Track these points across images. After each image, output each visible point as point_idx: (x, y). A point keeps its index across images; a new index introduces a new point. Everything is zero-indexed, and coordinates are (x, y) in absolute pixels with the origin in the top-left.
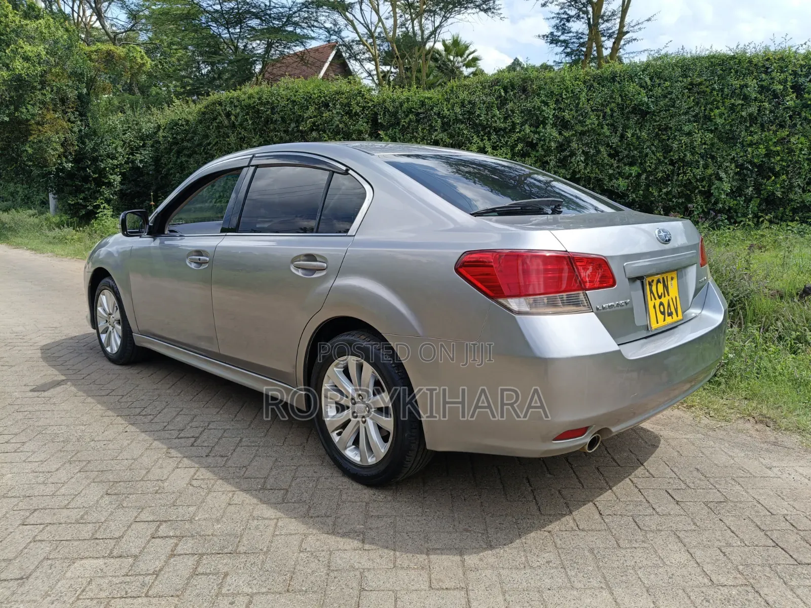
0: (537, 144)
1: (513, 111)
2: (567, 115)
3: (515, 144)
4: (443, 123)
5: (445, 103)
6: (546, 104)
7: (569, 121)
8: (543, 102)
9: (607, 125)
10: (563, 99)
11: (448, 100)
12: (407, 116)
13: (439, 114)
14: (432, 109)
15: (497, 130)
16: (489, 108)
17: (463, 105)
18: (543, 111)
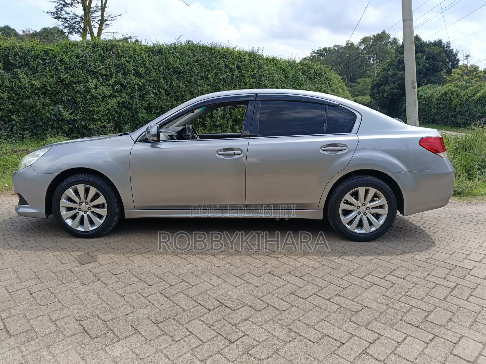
0: (126, 85)
1: (109, 64)
2: (141, 70)
3: (114, 85)
4: (66, 68)
5: (64, 54)
6: (128, 62)
7: (142, 74)
8: (126, 61)
9: (162, 78)
10: (137, 60)
11: (66, 53)
12: (34, 60)
13: (61, 61)
14: (55, 57)
15: (102, 75)
16: (95, 61)
17: (78, 57)
18: (127, 66)
